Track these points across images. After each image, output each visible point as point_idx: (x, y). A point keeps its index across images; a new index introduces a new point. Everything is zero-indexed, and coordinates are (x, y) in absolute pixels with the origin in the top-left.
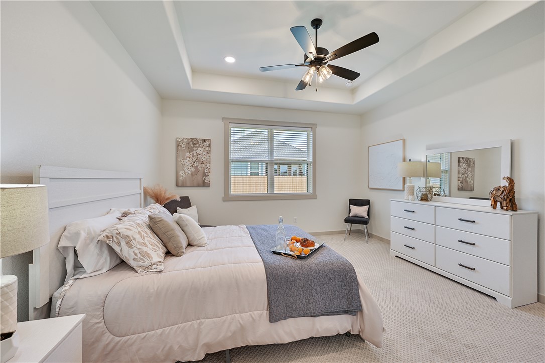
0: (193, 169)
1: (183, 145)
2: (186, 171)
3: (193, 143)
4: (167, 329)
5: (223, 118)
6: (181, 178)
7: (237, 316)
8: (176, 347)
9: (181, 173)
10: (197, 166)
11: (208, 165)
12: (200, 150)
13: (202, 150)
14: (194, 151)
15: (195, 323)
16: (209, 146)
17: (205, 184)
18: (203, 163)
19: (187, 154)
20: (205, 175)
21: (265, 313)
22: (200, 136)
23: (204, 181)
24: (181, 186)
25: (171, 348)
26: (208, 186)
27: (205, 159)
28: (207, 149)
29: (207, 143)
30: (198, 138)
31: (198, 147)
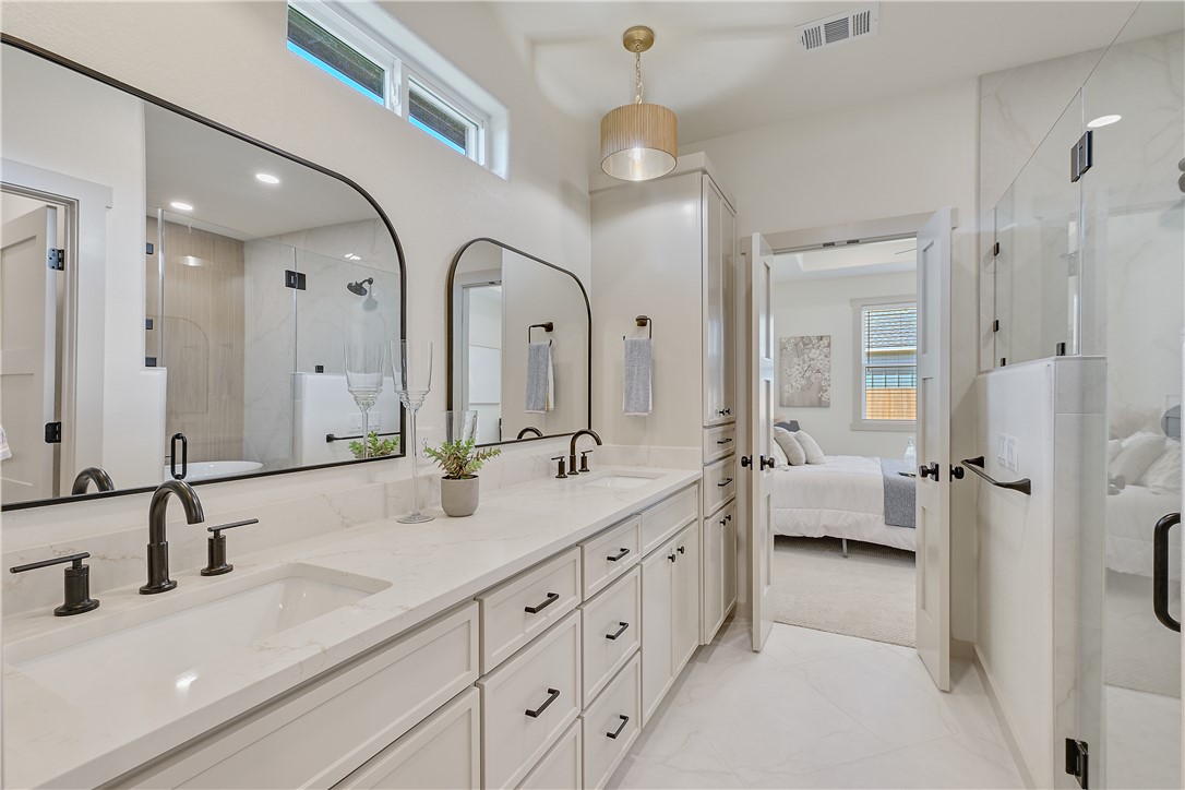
0: (804, 382)
1: (789, 348)
2: (794, 384)
3: (804, 343)
4: (795, 510)
5: (852, 300)
6: (786, 395)
7: (854, 513)
8: (802, 524)
9: (786, 387)
10: (810, 377)
11: (827, 374)
12: (814, 353)
13: (818, 351)
14: (806, 356)
15: (817, 511)
16: (829, 346)
17: (821, 404)
18: (818, 371)
19: (795, 360)
20: (822, 389)
21: (882, 517)
22: (814, 332)
23: (820, 398)
24: (788, 406)
25: (798, 523)
26: (827, 406)
27: (821, 366)
28: (825, 350)
29: (825, 342)
30: (810, 335)
31: (810, 349)
